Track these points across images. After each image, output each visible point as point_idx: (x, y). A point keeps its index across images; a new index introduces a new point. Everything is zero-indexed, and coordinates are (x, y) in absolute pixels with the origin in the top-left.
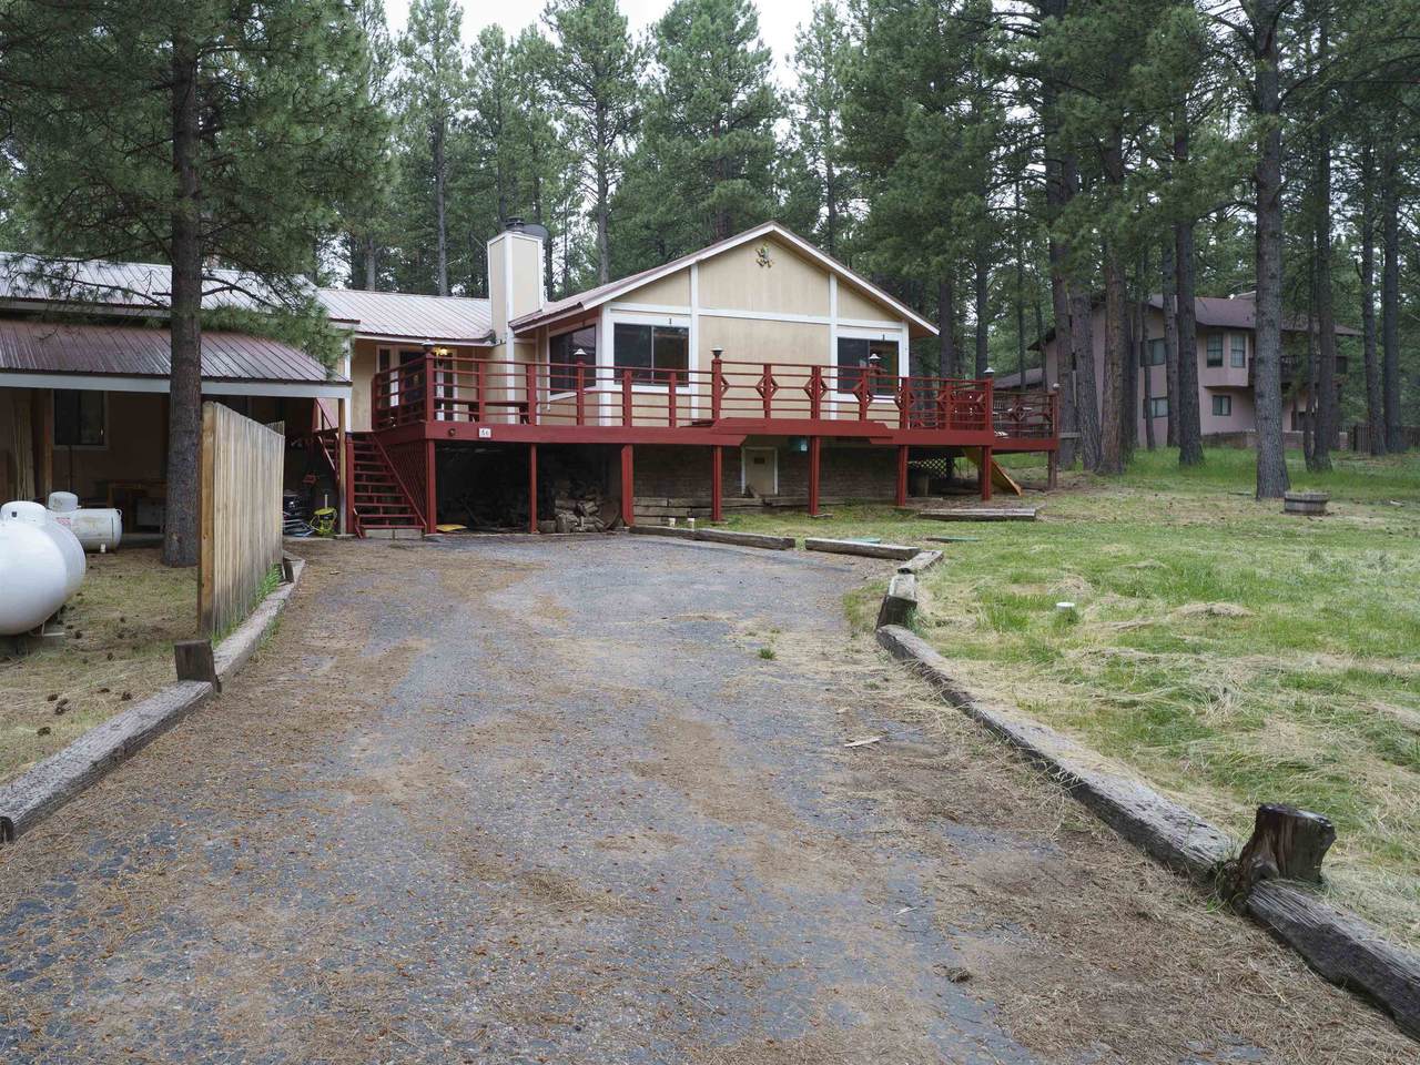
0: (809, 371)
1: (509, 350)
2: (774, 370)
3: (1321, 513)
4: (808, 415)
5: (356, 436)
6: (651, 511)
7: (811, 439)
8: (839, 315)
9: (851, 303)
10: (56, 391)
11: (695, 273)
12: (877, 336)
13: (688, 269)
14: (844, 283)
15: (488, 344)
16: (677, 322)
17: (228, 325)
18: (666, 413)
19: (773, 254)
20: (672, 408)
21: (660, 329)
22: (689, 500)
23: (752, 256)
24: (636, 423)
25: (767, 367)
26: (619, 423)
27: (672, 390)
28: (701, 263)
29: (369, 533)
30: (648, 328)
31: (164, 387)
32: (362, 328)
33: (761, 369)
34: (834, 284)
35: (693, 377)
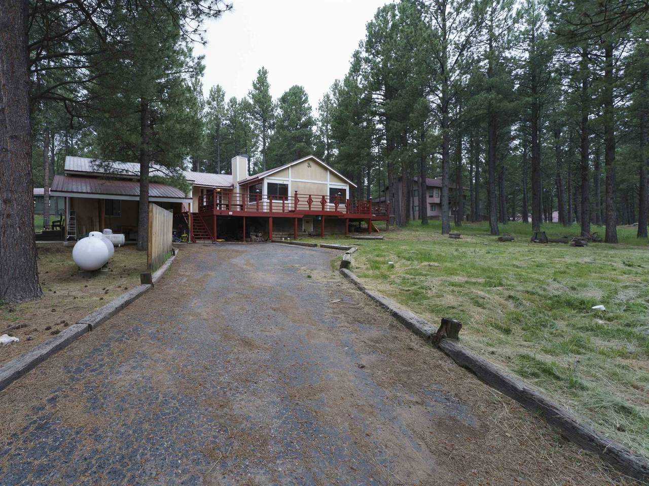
0: (321, 197)
1: (238, 190)
2: (312, 196)
3: (459, 238)
4: (321, 209)
5: (194, 214)
6: (278, 236)
7: (322, 216)
8: (330, 181)
9: (333, 178)
10: (106, 199)
11: (290, 169)
12: (340, 187)
13: (288, 168)
14: (331, 173)
15: (232, 188)
16: (285, 183)
17: (157, 181)
18: (282, 208)
19: (312, 164)
20: (283, 207)
21: (280, 184)
22: (288, 233)
23: (306, 164)
24: (273, 211)
25: (310, 195)
26: (269, 211)
27: (283, 202)
28: (292, 166)
29: (197, 241)
30: (277, 184)
31: (138, 199)
32: (195, 183)
33: (308, 196)
34: (328, 173)
35: (289, 198)
